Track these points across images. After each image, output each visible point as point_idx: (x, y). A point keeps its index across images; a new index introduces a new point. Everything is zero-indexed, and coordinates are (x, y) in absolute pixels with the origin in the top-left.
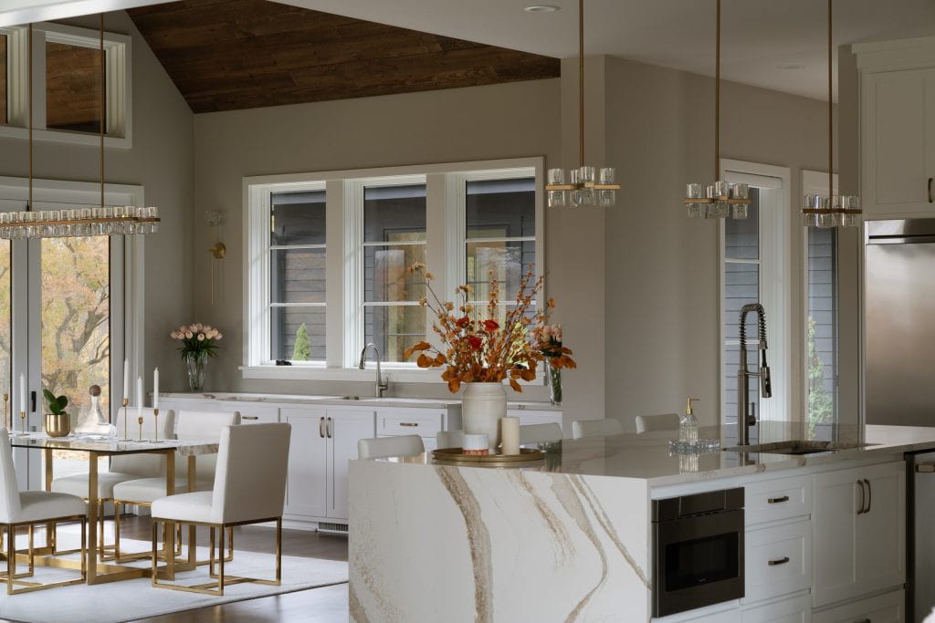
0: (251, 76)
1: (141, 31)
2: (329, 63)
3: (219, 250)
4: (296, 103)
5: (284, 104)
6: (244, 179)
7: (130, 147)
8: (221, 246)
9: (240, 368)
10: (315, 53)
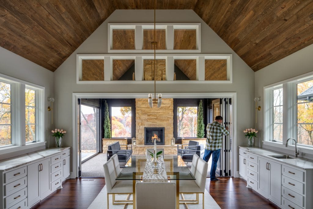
0: (262, 57)
1: (235, 52)
2: (279, 44)
3: (259, 108)
4: (275, 61)
5: (273, 63)
6: (264, 87)
7: (232, 83)
8: (260, 107)
9: (263, 141)
10: (274, 42)
